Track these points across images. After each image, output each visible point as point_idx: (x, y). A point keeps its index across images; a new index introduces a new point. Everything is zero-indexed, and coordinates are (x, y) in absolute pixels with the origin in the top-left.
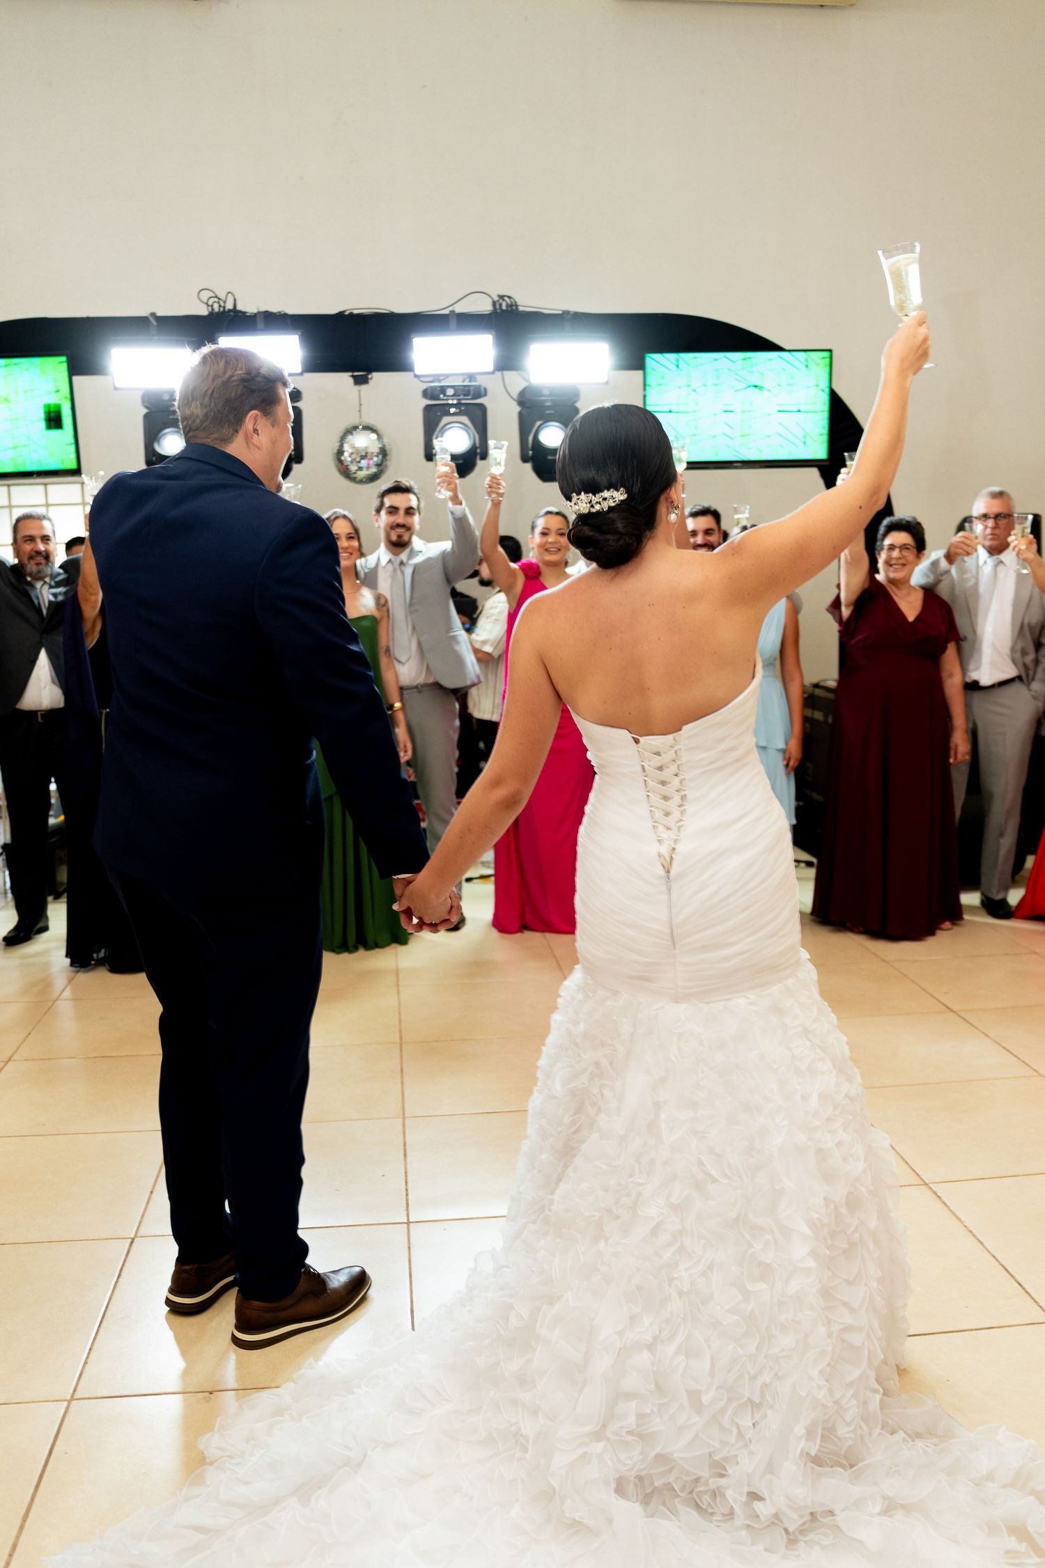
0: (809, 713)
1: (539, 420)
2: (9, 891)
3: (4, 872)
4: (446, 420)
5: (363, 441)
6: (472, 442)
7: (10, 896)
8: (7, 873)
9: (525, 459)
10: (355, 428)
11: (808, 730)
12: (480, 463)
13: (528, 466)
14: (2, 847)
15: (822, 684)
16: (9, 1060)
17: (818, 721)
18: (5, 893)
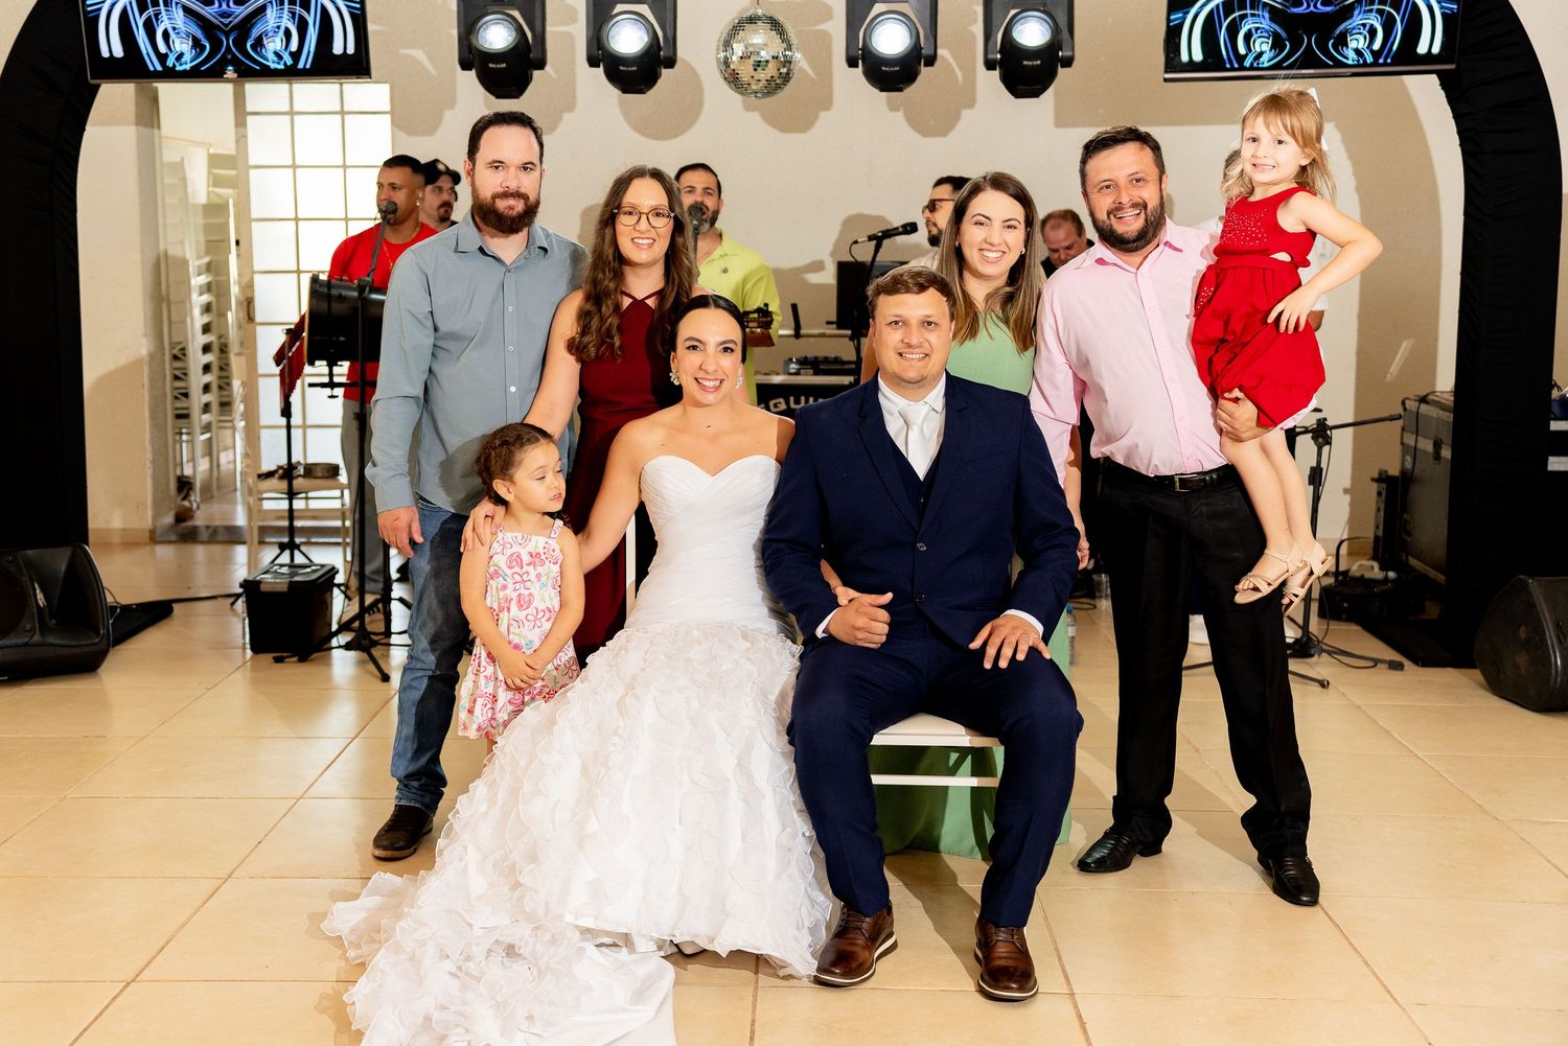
0: (1410, 440)
1: (1013, 8)
2: (248, 646)
3: (244, 619)
4: (878, 8)
5: (760, 39)
6: (913, 41)
7: (249, 653)
8: (247, 621)
9: (990, 65)
10: (752, 20)
11: (1409, 466)
12: (925, 71)
13: (996, 74)
14: (241, 586)
15: (1431, 397)
16: (229, 877)
17: (1424, 452)
18: (244, 648)
